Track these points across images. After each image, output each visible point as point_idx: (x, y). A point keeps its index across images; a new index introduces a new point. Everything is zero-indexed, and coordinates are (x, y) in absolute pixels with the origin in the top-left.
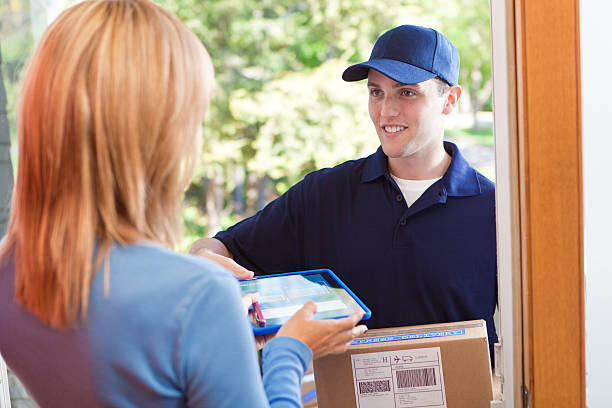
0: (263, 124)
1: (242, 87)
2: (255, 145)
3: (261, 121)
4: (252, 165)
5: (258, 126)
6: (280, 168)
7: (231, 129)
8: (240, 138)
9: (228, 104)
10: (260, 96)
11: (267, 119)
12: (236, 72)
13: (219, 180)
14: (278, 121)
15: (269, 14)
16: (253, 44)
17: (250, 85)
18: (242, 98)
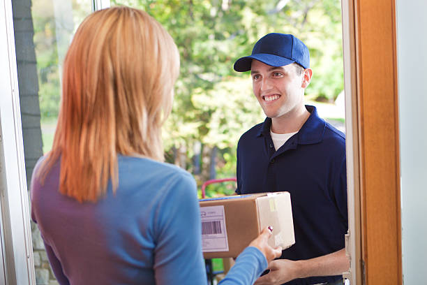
0: (214, 111)
1: (200, 86)
2: (208, 126)
3: (212, 109)
4: (206, 140)
5: (210, 112)
6: (224, 142)
7: (192, 114)
8: (197, 121)
9: (190, 97)
10: (212, 92)
11: (216, 108)
12: (196, 75)
13: (183, 150)
14: (224, 109)
15: (219, 37)
16: (208, 58)
17: (205, 86)
18: (200, 93)
